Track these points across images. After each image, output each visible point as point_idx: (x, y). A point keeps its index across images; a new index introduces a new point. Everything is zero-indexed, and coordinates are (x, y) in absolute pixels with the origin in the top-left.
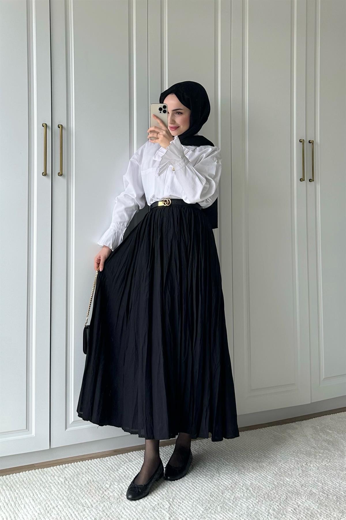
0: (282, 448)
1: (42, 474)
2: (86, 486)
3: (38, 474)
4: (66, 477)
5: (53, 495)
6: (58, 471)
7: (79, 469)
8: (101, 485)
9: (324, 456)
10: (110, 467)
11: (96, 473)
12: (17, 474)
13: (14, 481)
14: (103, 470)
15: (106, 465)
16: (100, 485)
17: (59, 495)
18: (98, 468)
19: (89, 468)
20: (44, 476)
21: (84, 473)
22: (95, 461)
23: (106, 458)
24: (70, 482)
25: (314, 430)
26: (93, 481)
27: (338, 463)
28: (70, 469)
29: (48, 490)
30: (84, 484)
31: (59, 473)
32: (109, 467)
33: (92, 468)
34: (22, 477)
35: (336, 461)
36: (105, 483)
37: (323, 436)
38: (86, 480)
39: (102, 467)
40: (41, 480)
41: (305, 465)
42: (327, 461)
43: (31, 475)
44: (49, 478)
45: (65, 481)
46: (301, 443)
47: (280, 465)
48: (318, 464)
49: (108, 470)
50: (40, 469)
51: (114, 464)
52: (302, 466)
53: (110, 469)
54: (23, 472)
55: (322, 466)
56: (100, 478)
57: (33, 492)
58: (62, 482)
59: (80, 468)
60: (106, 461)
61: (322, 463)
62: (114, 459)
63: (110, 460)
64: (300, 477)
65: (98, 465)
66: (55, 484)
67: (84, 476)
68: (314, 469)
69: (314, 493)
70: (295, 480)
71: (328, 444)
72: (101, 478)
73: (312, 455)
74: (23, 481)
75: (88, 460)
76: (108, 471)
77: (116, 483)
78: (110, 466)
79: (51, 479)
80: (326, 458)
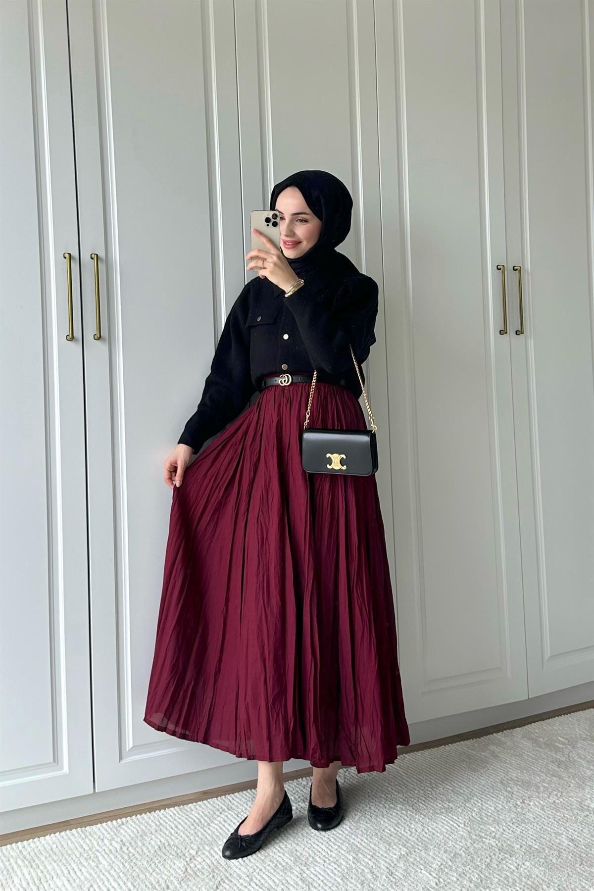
0: (482, 776)
1: (84, 836)
2: (157, 853)
3: (75, 837)
4: (124, 841)
5: (101, 871)
6: (109, 830)
7: (144, 825)
8: (182, 851)
9: (551, 787)
10: (197, 821)
11: (173, 832)
12: (41, 838)
13: (36, 850)
14: (185, 826)
15: (190, 817)
16: (180, 851)
17: (112, 872)
18: (177, 824)
19: (161, 824)
20: (87, 840)
21: (153, 831)
22: (172, 811)
23: (190, 805)
24: (130, 849)
26: (169, 845)
27: (576, 797)
28: (130, 826)
29: (94, 864)
30: (154, 850)
31: (112, 833)
32: (195, 821)
33: (166, 823)
34: (49, 844)
35: (572, 794)
36: (188, 847)
37: (549, 753)
38: (157, 844)
39: (184, 822)
40: (82, 847)
41: (521, 803)
42: (556, 794)
43: (65, 839)
44: (95, 843)
45: (121, 847)
46: (514, 768)
48: (542, 800)
49: (193, 825)
50: (79, 828)
51: (202, 815)
52: (516, 806)
53: (197, 823)
54: (50, 835)
55: (549, 804)
56: (180, 840)
57: (69, 867)
58: (116, 848)
59: (146, 824)
60: (189, 810)
61: (549, 799)
62: (203, 807)
63: (197, 809)
64: (512, 824)
65: (177, 818)
66: (105, 852)
67: (153, 836)
68: (536, 809)
70: (504, 828)
71: (559, 767)
72: (182, 840)
73: (531, 787)
74: (52, 849)
75: (160, 811)
76: (192, 827)
77: (207, 848)
78: (197, 818)
79: (98, 844)
80: (555, 791)
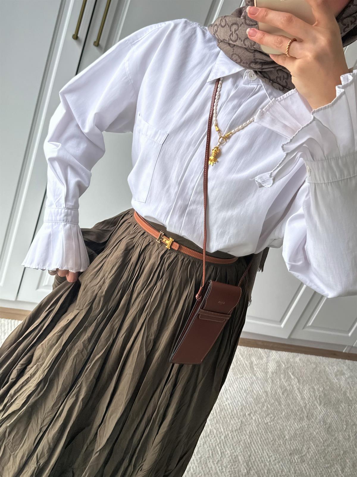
0: (237, 380)
25: (278, 368)
27: (281, 425)
35: (280, 421)
37: (283, 380)
41: (248, 414)
46: (258, 382)
47: (224, 404)
48: (261, 419)
55: (263, 423)
61: (266, 419)
68: (254, 424)
69: (238, 460)
70: (229, 432)
71: (283, 394)
80: (272, 414)
